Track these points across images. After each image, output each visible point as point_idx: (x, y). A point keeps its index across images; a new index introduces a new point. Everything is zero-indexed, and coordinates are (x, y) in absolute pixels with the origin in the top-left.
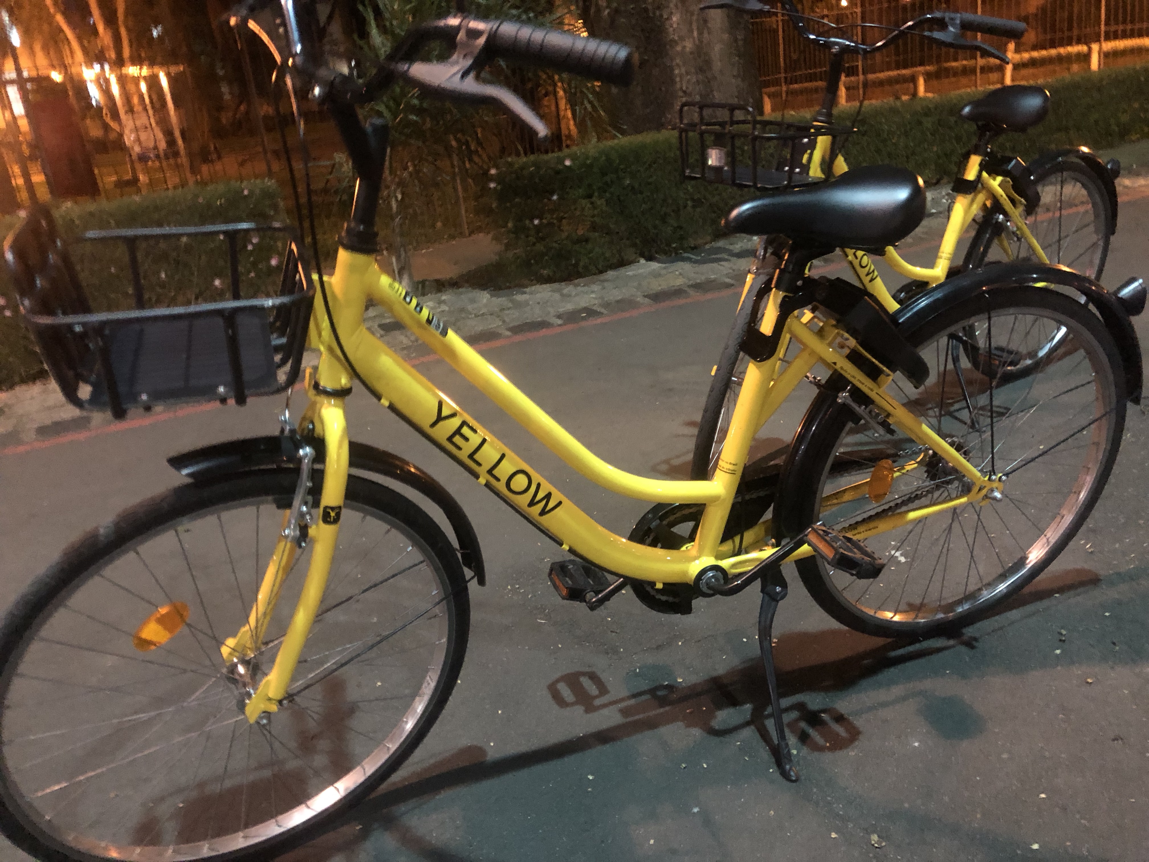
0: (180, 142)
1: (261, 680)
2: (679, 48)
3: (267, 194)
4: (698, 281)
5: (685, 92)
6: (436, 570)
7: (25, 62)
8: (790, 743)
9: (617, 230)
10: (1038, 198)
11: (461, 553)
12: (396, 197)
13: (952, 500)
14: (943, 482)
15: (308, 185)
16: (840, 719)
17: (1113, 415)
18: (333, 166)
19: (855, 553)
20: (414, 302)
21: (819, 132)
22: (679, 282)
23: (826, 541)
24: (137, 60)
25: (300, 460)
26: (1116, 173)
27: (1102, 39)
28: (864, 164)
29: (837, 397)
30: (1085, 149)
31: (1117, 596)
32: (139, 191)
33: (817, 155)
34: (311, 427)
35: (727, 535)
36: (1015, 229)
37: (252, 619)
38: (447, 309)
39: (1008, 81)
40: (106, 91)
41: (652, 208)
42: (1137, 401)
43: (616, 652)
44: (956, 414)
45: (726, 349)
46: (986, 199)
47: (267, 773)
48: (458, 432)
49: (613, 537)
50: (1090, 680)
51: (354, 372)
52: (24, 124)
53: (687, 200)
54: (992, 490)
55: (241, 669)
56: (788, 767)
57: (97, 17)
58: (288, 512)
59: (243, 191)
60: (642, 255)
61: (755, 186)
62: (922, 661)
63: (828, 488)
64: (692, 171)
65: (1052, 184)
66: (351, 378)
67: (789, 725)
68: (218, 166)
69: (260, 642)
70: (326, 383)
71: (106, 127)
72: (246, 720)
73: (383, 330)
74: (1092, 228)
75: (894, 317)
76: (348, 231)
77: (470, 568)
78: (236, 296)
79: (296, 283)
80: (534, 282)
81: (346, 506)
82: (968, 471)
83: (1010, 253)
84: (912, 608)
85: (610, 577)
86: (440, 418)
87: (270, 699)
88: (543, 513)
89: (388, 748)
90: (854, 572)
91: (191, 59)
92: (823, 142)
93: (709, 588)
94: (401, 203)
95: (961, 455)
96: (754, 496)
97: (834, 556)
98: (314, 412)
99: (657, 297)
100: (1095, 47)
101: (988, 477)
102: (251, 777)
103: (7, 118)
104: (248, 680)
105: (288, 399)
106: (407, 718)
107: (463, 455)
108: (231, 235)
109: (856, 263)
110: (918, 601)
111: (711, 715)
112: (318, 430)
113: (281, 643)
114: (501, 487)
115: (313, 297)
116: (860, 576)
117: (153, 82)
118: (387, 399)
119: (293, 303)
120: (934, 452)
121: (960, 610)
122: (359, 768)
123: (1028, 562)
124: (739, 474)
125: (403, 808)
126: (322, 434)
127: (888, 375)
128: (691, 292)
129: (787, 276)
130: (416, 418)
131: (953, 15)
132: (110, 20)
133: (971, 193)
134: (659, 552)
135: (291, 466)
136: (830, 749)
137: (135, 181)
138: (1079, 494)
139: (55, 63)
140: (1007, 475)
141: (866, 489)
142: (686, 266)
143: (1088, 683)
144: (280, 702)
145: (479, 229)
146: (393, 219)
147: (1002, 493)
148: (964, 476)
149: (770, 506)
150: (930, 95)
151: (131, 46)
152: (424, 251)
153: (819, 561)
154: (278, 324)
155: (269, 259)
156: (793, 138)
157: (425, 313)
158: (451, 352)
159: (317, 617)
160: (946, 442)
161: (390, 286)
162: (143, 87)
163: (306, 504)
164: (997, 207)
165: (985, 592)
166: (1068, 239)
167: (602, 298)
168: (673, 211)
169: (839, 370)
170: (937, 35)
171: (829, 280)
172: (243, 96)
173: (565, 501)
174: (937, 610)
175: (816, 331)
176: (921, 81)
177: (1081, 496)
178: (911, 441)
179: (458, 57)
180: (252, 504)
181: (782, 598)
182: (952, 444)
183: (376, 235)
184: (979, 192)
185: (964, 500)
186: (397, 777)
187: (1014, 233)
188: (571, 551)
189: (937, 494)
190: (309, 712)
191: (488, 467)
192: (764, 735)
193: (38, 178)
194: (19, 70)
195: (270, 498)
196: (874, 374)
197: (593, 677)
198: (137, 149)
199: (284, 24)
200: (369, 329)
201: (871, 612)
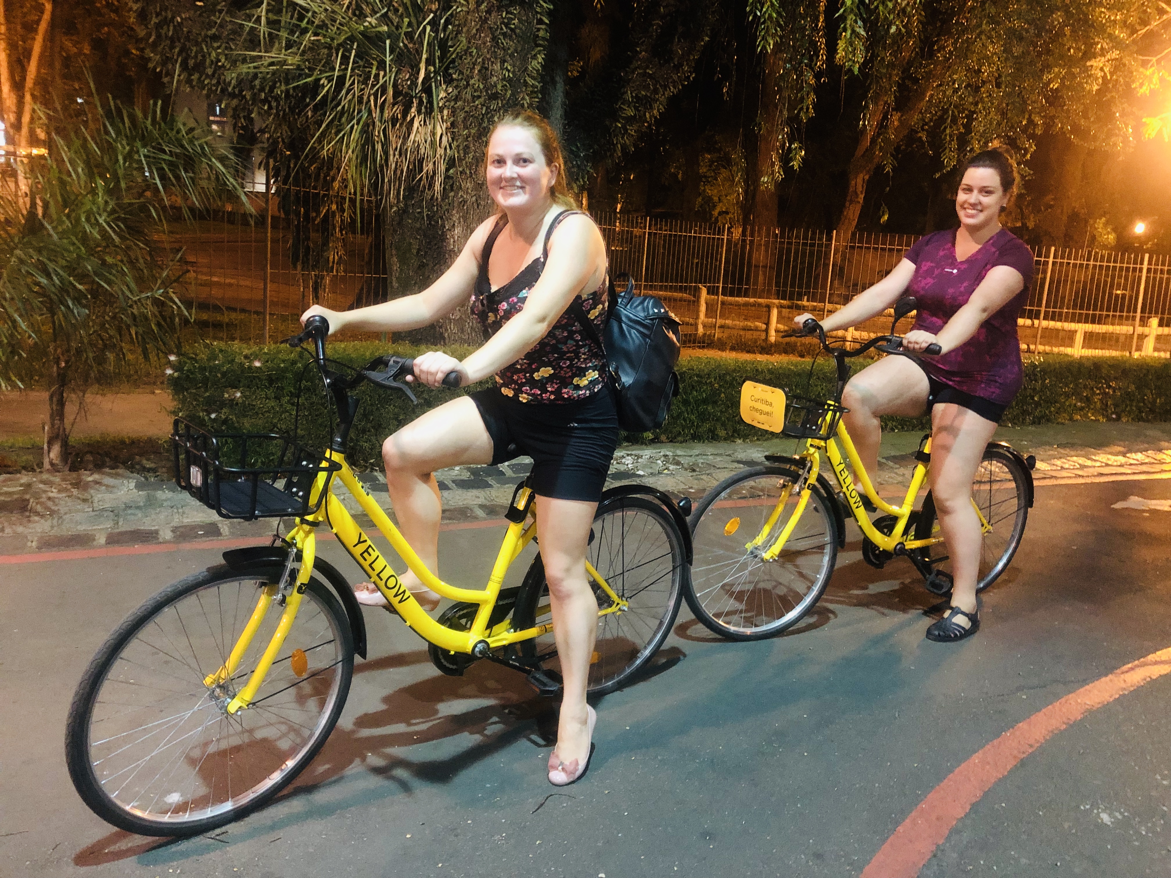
34: (294, 541)
42: (690, 563)
48: (366, 551)
49: (431, 620)
54: (623, 606)
82: (612, 595)
86: (359, 543)
88: (400, 602)
93: (480, 653)
101: (621, 598)
107: (366, 565)
114: (382, 584)
118: (335, 530)
130: (347, 543)
140: (630, 598)
147: (628, 608)
185: (609, 611)
188: (410, 626)
191: (378, 572)
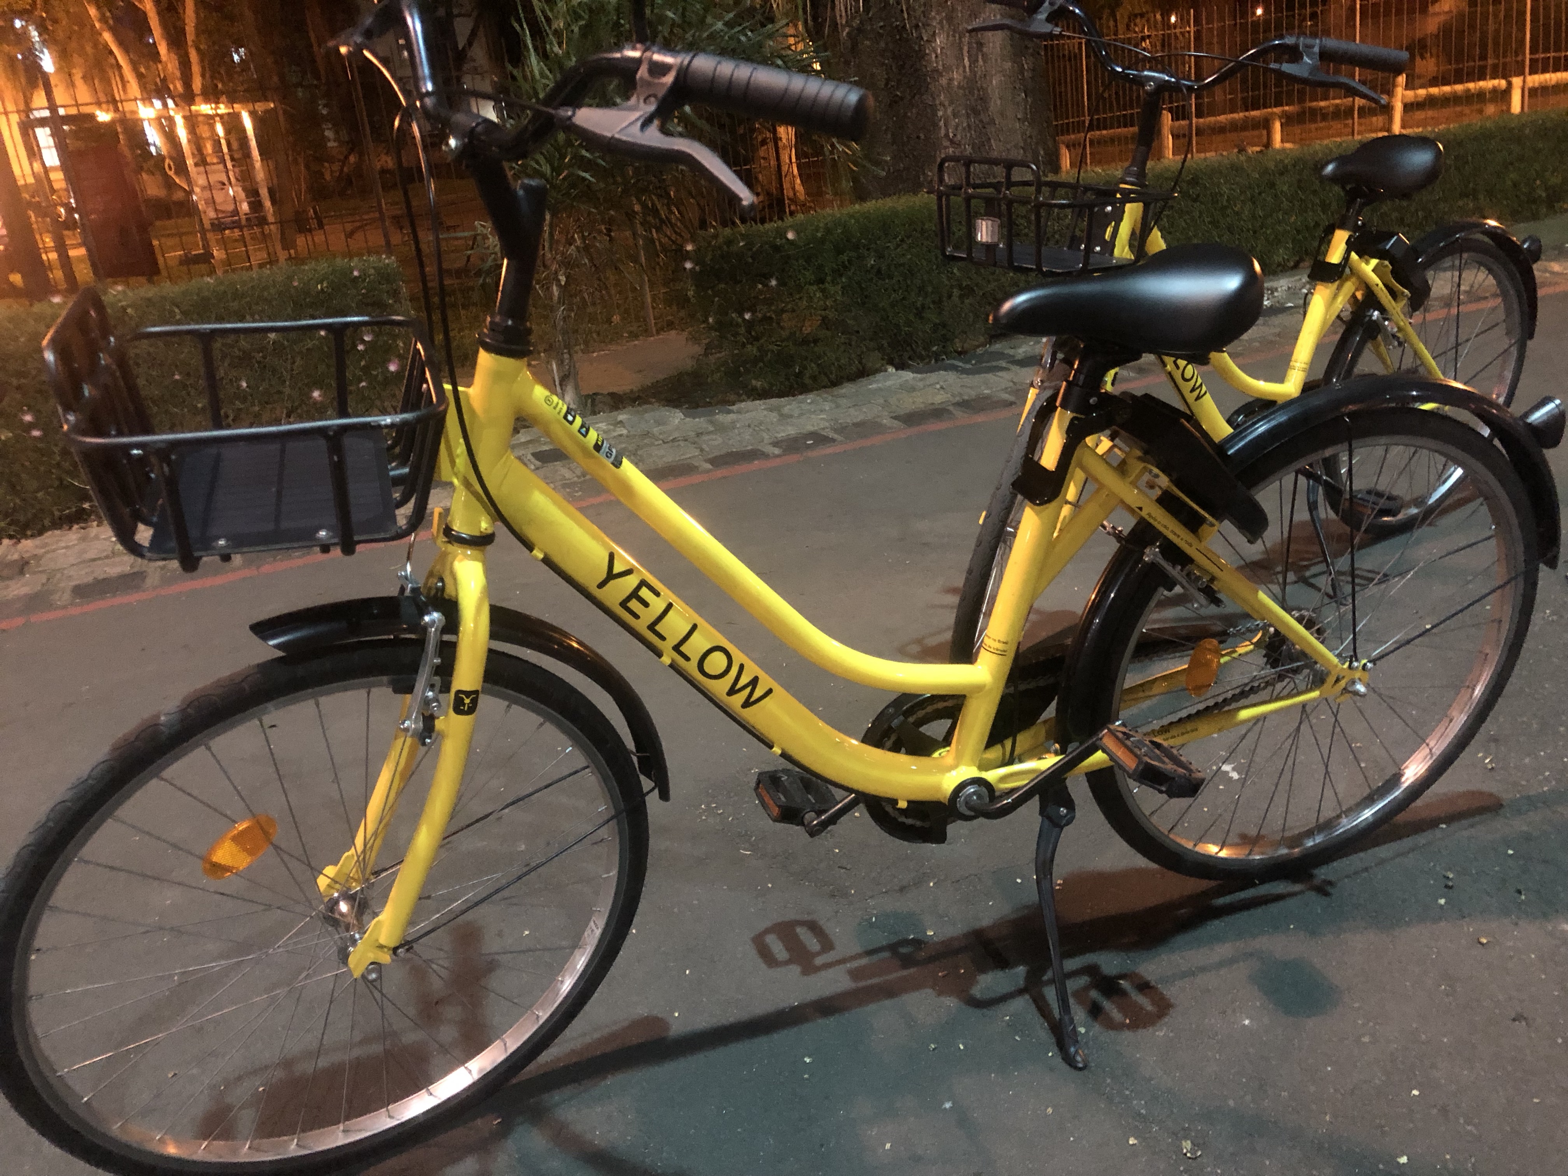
0: (268, 204)
1: (369, 922)
2: (944, 81)
3: (385, 276)
4: (966, 398)
5: (952, 142)
6: (605, 779)
7: (61, 96)
8: (1076, 1018)
9: (856, 328)
10: (1427, 289)
11: (638, 757)
12: (559, 281)
13: (1299, 694)
14: (1287, 671)
15: (440, 263)
16: (1144, 987)
17: (1521, 581)
18: (475, 238)
19: (1164, 762)
20: (579, 421)
21: (1127, 198)
22: (939, 398)
23: (1126, 747)
24: (212, 95)
25: (425, 629)
26: (1536, 255)
27: (1527, 70)
28: (1195, 241)
29: (1143, 553)
30: (1492, 223)
31: (1525, 828)
32: (212, 272)
33: (1125, 228)
34: (440, 584)
35: (995, 737)
36: (1396, 330)
37: (359, 840)
38: (625, 432)
39: (1397, 129)
40: (170, 136)
41: (904, 299)
42: (1552, 563)
43: (845, 895)
44: (1312, 581)
45: (998, 489)
46: (1357, 290)
47: (376, 1049)
49: (839, 737)
50: (1484, 941)
51: (497, 514)
52: (58, 177)
53: (952, 287)
54: (1353, 682)
55: (344, 907)
56: (1072, 1050)
57: (158, 37)
58: (408, 696)
59: (352, 273)
60: (891, 362)
61: (1039, 269)
62: (1259, 912)
63: (1131, 679)
64: (956, 248)
65: (1445, 270)
66: (494, 521)
67: (1076, 994)
68: (319, 237)
69: (368, 871)
70: (459, 526)
71: (170, 184)
72: (350, 972)
73: (538, 459)
74: (1501, 330)
75: (1221, 448)
76: (493, 327)
77: (649, 776)
78: (343, 414)
79: (422, 394)
80: (744, 397)
81: (485, 691)
82: (1323, 656)
83: (1389, 362)
84: (1246, 840)
85: (838, 793)
86: (611, 576)
87: (381, 947)
88: (747, 704)
89: (538, 1017)
90: (1164, 789)
91: (284, 93)
92: (1132, 212)
93: (970, 808)
94: (563, 289)
95: (1312, 634)
96: (1032, 685)
97: (1137, 766)
98: (443, 565)
99: (911, 419)
100: (1517, 81)
101: (1347, 664)
102: (357, 1052)
103: (36, 170)
104: (352, 920)
105: (411, 546)
106: (563, 976)
107: (641, 626)
108: (337, 331)
109: (1177, 375)
110: (1253, 832)
111: (971, 980)
112: (449, 591)
113: (395, 874)
114: (691, 667)
115: (445, 412)
116: (1171, 794)
117: (233, 124)
118: (541, 550)
119: (418, 420)
120: (1276, 630)
121: (1310, 843)
122: (497, 1043)
123: (1403, 779)
124: (1011, 655)
125: (556, 1096)
126: (453, 594)
127: (1212, 525)
128: (958, 413)
129: (1076, 390)
130: (580, 576)
131: (1309, 41)
132: (177, 40)
133: (1335, 281)
134: (902, 759)
135: (413, 636)
136: (1129, 1027)
137: (207, 257)
138: (1473, 690)
139: (103, 98)
140: (1374, 661)
141: (1183, 678)
142: (950, 377)
143: (1480, 943)
144: (395, 950)
145: (670, 325)
146: (552, 309)
147: (1367, 686)
148: (1316, 663)
149: (1053, 699)
150: (1288, 145)
151: (203, 76)
152: (595, 355)
153: (1118, 773)
154: (397, 450)
155: (386, 361)
156: (1091, 207)
157: (593, 435)
158: (627, 488)
159: (444, 839)
160: (1292, 616)
161: (547, 400)
162: (220, 129)
163: (432, 687)
164: (1371, 300)
165: (1344, 821)
166: (1469, 344)
167: (836, 420)
168: (934, 302)
169: (1147, 517)
170: (1287, 68)
171: (1133, 397)
172: (354, 145)
173: (777, 688)
174: (1279, 844)
175: (1115, 464)
176: (1277, 126)
177: (1476, 692)
178: (1247, 616)
179: (638, 100)
180: (362, 686)
181: (1069, 823)
182: (1300, 620)
183: (529, 331)
184: (1347, 279)
185: (1315, 694)
186: (546, 1057)
187: (1394, 336)
188: (784, 755)
189: (1279, 686)
190: (434, 966)
191: (676, 642)
192: (1043, 1009)
193: (77, 253)
194: (53, 107)
195: (385, 679)
196: (1193, 524)
197: (814, 927)
198: (212, 214)
199: (409, 46)
200: (519, 458)
201: (1189, 845)
